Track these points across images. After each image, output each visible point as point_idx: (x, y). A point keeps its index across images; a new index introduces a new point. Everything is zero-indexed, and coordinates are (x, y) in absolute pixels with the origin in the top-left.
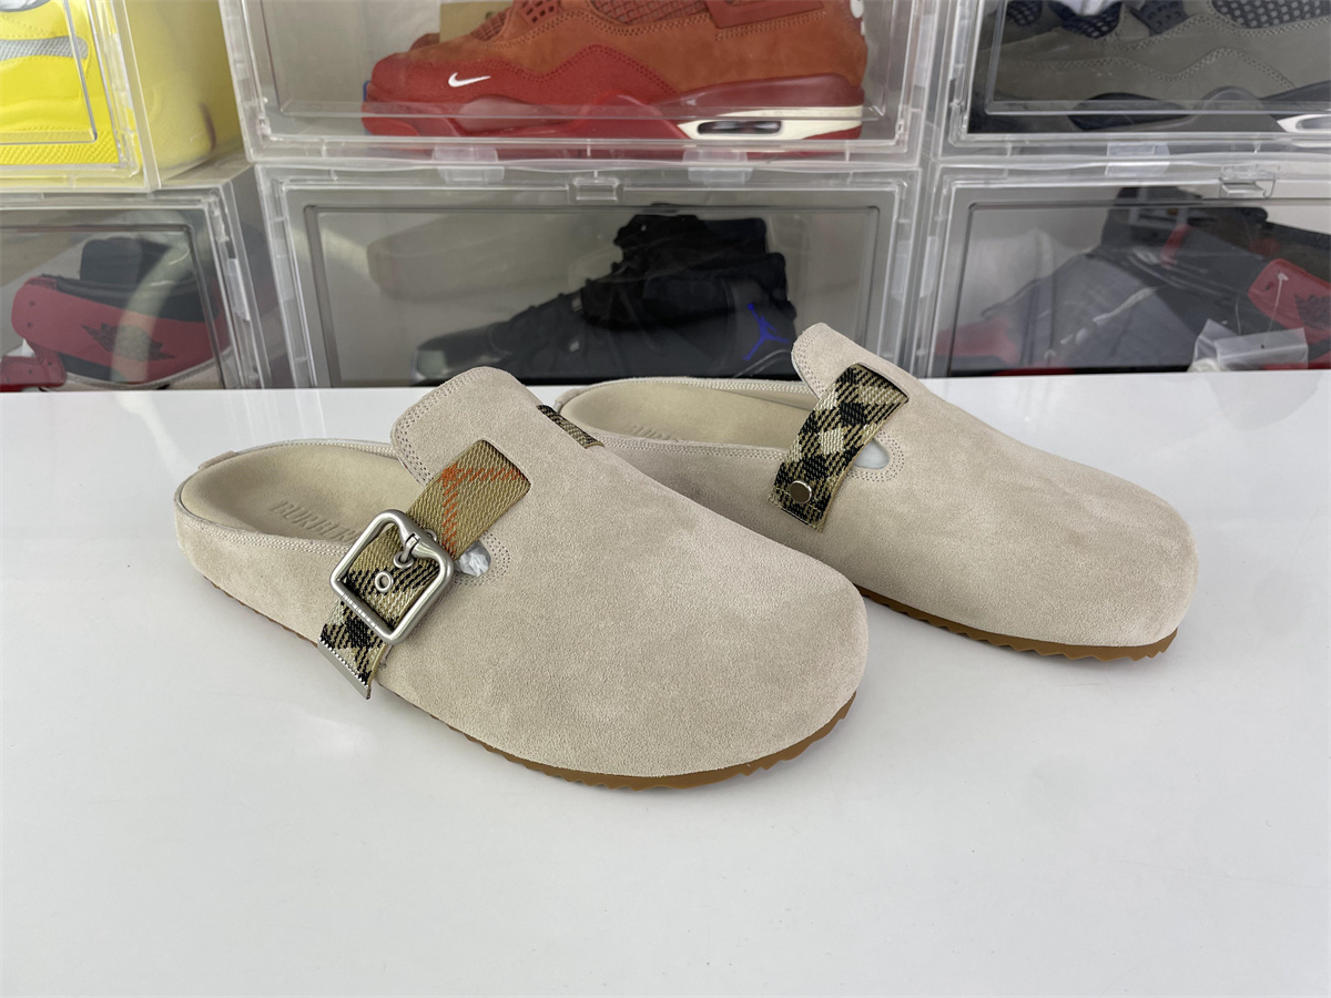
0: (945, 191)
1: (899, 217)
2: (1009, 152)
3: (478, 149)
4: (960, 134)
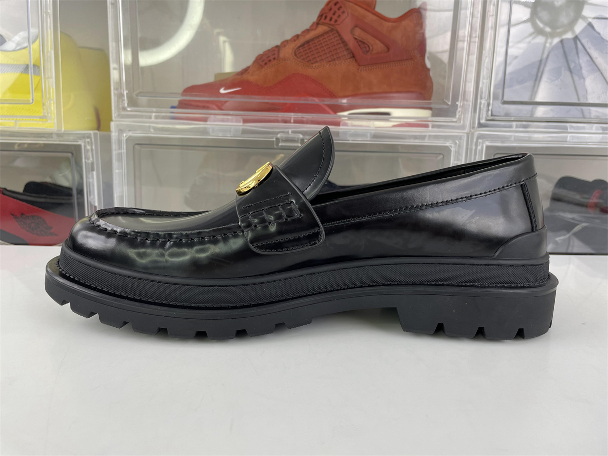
0: (479, 148)
1: (455, 160)
2: (514, 127)
3: (234, 117)
4: (487, 115)
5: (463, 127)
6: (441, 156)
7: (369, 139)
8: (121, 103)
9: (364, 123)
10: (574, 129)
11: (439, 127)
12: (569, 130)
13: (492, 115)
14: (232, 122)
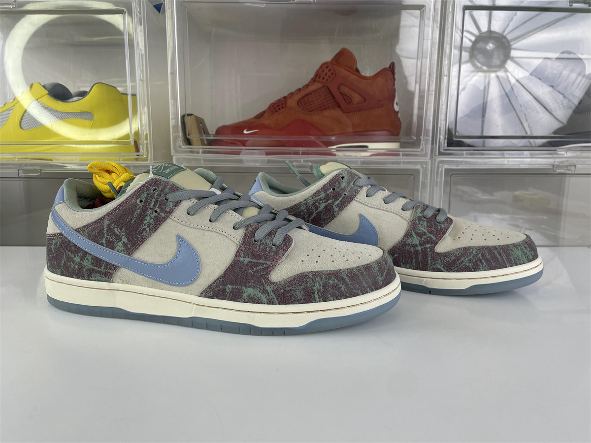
0: (440, 170)
1: (422, 179)
2: (465, 154)
3: (258, 151)
4: (444, 147)
5: (426, 155)
6: (413, 177)
7: (359, 165)
8: (177, 143)
9: (353, 154)
10: (509, 155)
11: (408, 155)
12: (505, 156)
13: (448, 146)
14: (257, 155)
